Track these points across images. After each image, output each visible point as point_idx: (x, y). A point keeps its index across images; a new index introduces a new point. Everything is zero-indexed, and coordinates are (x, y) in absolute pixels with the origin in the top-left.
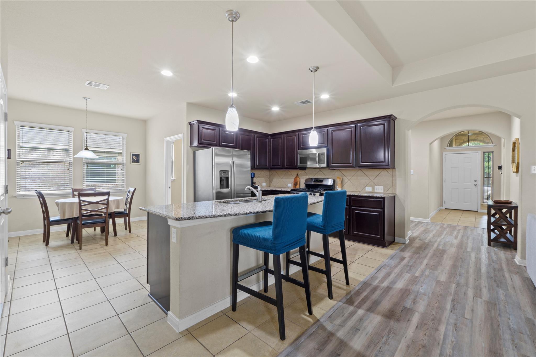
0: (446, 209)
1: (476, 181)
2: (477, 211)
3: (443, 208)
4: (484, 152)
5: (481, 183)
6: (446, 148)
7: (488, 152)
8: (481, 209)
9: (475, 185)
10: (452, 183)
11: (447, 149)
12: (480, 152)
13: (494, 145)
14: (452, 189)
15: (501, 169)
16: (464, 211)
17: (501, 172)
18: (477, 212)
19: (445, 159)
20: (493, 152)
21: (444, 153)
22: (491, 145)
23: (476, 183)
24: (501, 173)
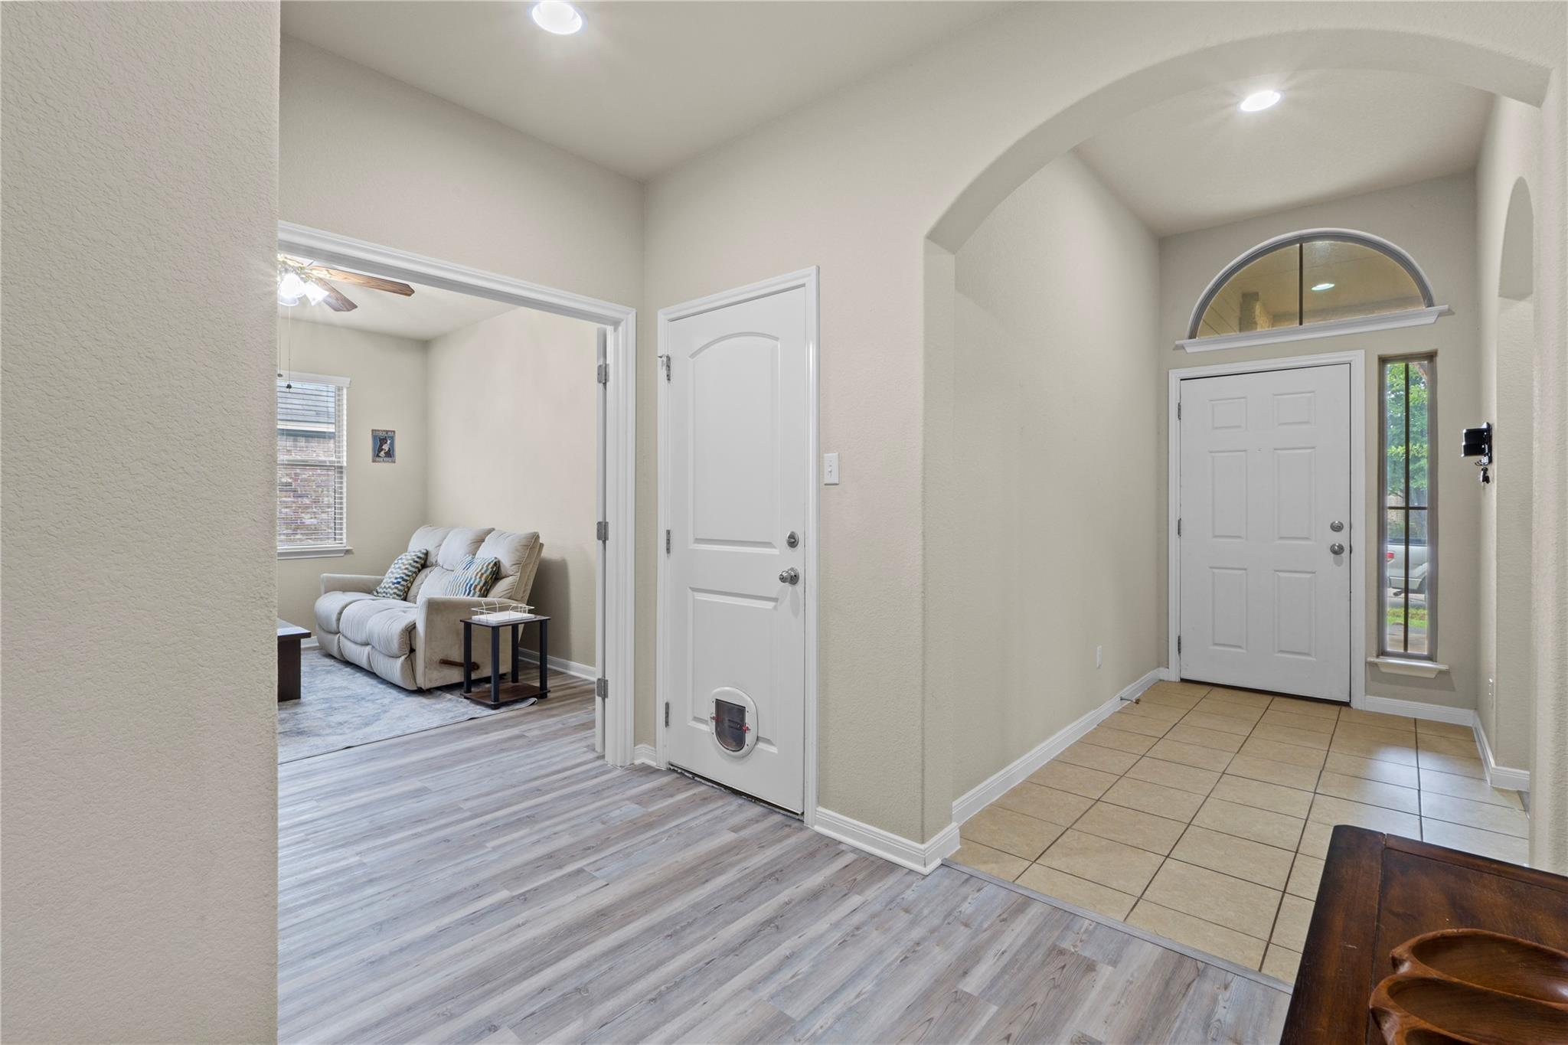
0: (1183, 680)
1: (1337, 528)
2: (1347, 704)
3: (1172, 674)
4: (1383, 361)
5: (1367, 542)
6: (1182, 347)
7: (1407, 358)
8: (1367, 692)
9: (1337, 551)
10: (1215, 537)
11: (1189, 350)
12: (1358, 358)
13: (1441, 314)
14: (1216, 571)
15: (1481, 452)
16: (1277, 699)
17: (1485, 471)
18: (1344, 709)
19: (1179, 405)
20: (1431, 356)
21: (1174, 376)
22: (1423, 317)
23: (1340, 538)
24: (1486, 479)
